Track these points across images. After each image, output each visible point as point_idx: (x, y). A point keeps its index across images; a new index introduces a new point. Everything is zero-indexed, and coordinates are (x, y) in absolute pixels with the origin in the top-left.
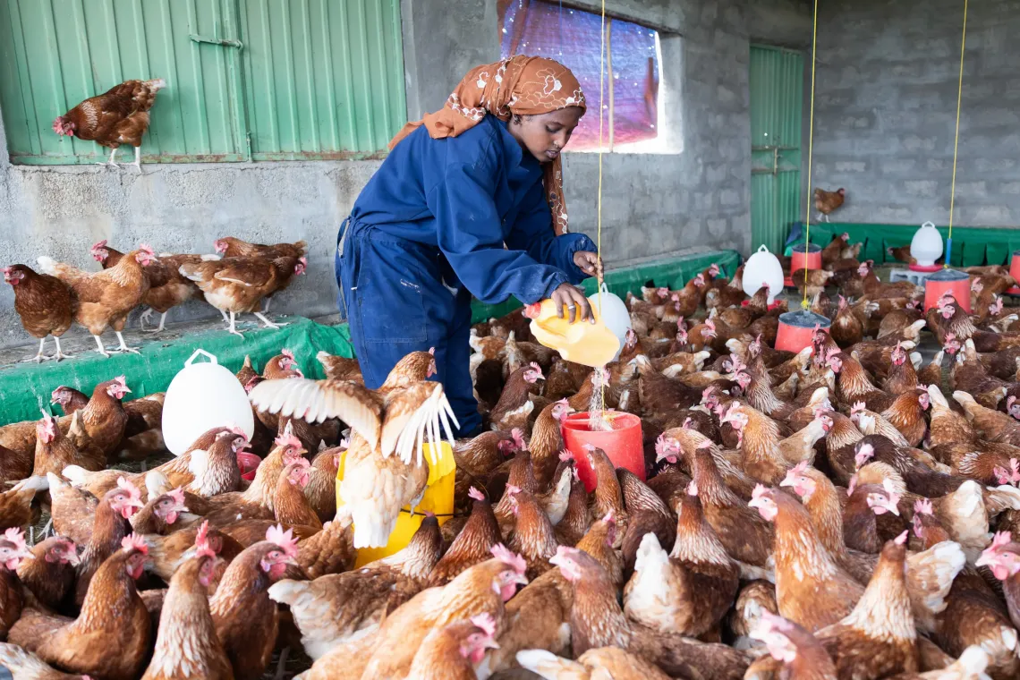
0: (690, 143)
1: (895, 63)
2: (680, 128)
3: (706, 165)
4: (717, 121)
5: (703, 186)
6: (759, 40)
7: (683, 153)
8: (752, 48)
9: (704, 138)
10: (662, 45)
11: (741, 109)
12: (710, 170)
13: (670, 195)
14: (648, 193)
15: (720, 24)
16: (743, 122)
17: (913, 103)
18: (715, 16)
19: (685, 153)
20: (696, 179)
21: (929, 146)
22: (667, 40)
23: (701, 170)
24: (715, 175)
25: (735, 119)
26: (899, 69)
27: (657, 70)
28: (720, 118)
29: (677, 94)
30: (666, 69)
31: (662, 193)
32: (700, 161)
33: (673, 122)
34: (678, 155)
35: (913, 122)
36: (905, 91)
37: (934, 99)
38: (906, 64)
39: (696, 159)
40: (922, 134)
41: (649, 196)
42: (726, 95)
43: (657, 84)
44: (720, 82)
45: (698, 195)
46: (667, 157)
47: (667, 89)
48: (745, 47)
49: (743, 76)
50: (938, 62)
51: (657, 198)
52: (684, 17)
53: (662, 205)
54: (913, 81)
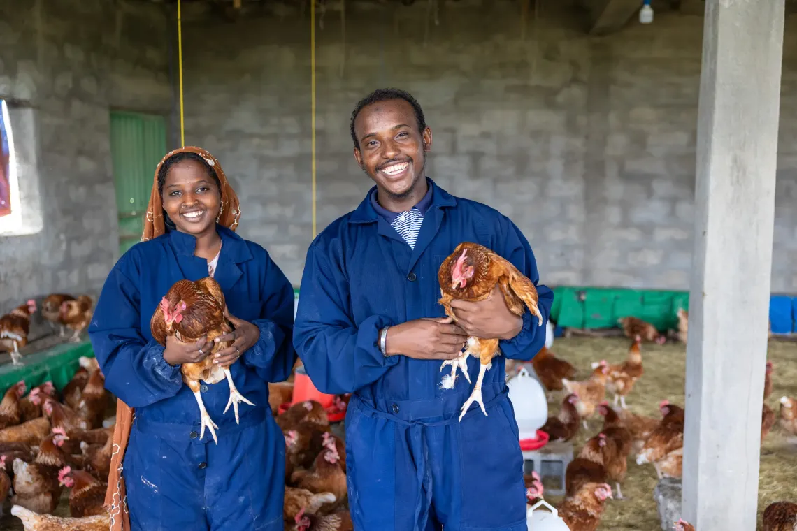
0: (49, 219)
1: (252, 136)
2: (37, 203)
3: (69, 241)
4: (78, 193)
5: (68, 263)
6: (118, 108)
7: (42, 231)
8: (112, 116)
9: (65, 212)
10: (11, 115)
11: (104, 179)
12: (74, 246)
13: (30, 278)
14: (3, 279)
15: (76, 93)
16: (107, 191)
17: (271, 173)
18: (70, 86)
19: (46, 230)
20: (60, 257)
21: (289, 212)
22: (16, 111)
23: (64, 246)
24: (80, 250)
25: (99, 189)
26: (256, 141)
27: (7, 142)
28: (82, 190)
29: (31, 168)
30: (17, 142)
31: (20, 276)
32: (62, 237)
33: (28, 198)
34: (36, 234)
35: (273, 190)
36: (264, 161)
37: (289, 171)
38: (262, 137)
39: (57, 236)
40: (282, 203)
41: (5, 282)
42: (86, 165)
43: (7, 156)
44: (80, 152)
45: (62, 274)
46: (23, 238)
47: (20, 162)
48: (104, 116)
49: (105, 145)
50: (290, 137)
51: (15, 283)
52: (35, 89)
53: (21, 290)
54: (270, 153)
